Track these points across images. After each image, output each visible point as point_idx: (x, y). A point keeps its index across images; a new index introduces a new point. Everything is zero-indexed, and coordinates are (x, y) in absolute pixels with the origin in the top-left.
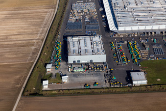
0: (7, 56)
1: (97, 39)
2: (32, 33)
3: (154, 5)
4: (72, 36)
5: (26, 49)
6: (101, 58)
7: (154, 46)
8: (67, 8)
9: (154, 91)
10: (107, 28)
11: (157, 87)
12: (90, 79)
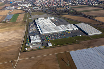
0: (15, 43)
1: (38, 36)
2: (20, 36)
3: (51, 27)
4: (31, 36)
5: (19, 40)
6: (40, 41)
7: (52, 37)
8: (28, 29)
9: (54, 47)
10: (40, 33)
11: (55, 46)
12: (37, 46)
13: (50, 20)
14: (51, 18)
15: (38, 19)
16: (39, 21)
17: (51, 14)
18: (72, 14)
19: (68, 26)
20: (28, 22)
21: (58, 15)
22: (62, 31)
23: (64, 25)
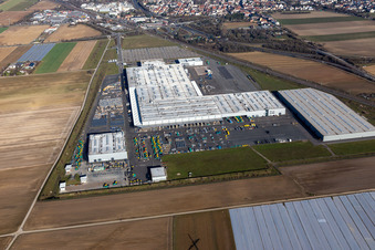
0: (27, 158)
1: (119, 135)
2: (55, 133)
3: (180, 98)
4: (95, 134)
5: (47, 150)
6: (123, 155)
7: (177, 140)
8: (94, 104)
9: (173, 186)
10: (132, 122)
11: (176, 182)
12: (109, 178)
13: (184, 72)
14: (191, 63)
15: (139, 64)
16: (143, 72)
17: (196, 46)
18: (277, 48)
19: (250, 96)
20: (101, 75)
21: (221, 49)
22: (219, 117)
23: (232, 95)
